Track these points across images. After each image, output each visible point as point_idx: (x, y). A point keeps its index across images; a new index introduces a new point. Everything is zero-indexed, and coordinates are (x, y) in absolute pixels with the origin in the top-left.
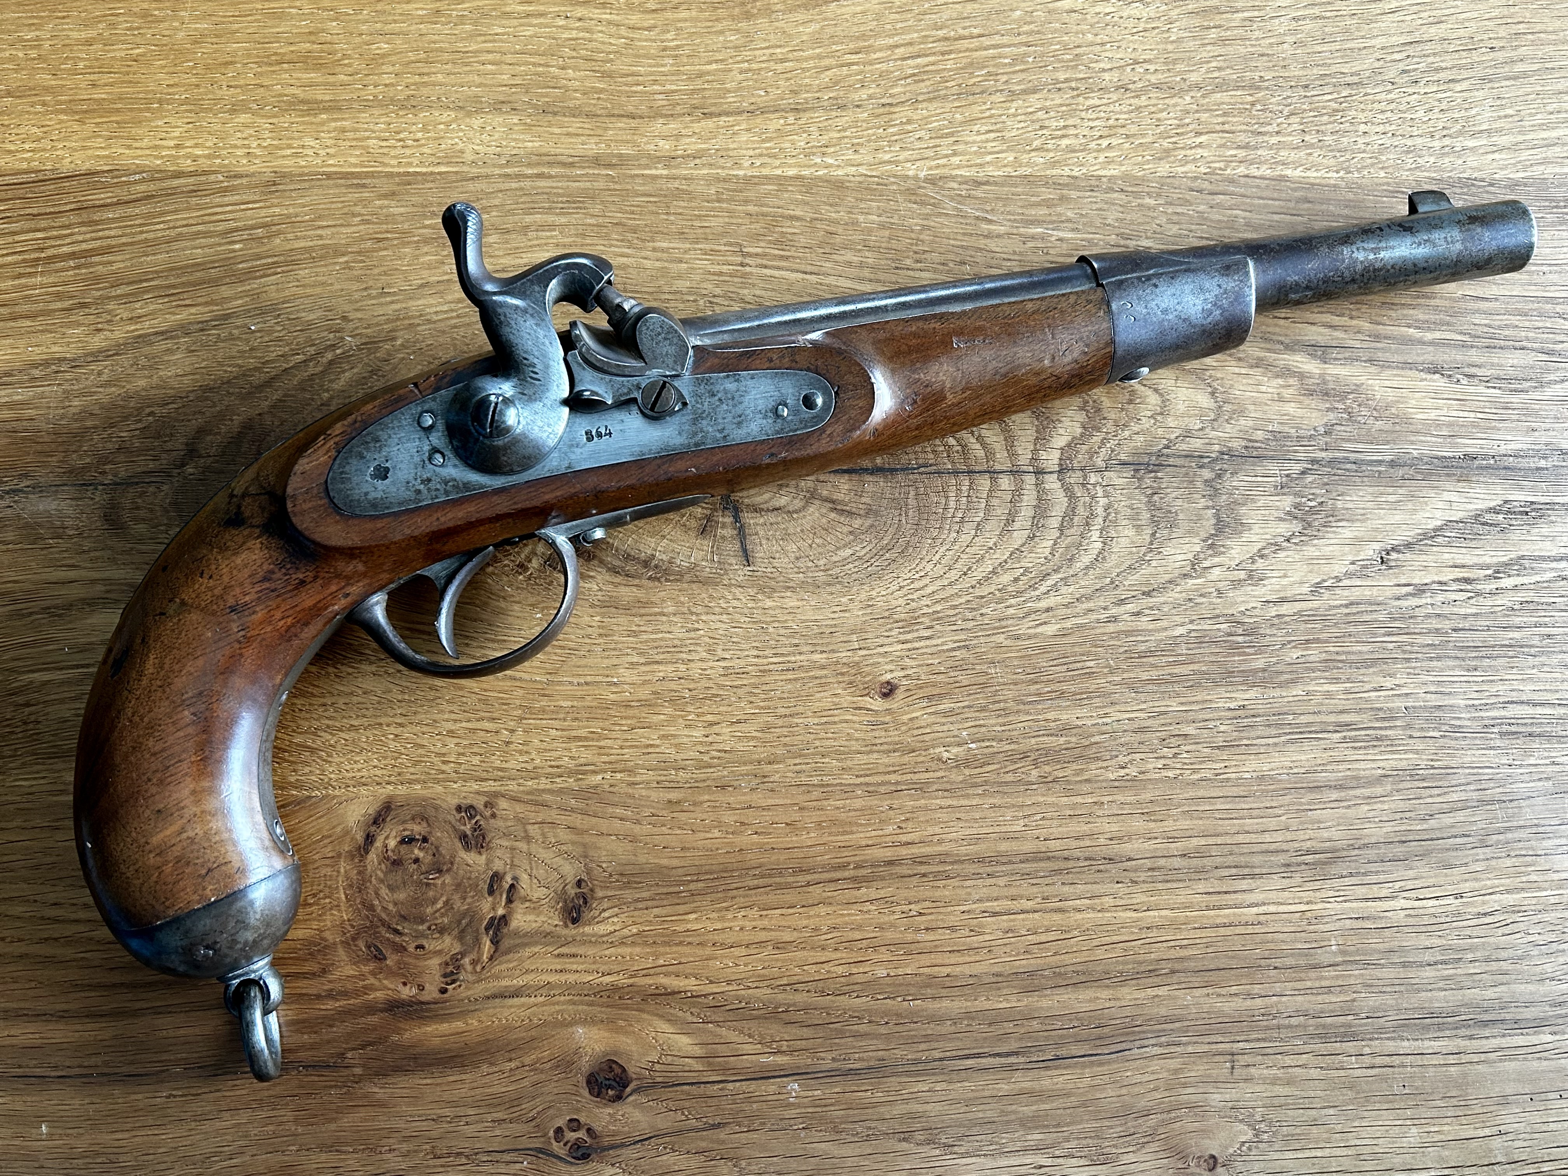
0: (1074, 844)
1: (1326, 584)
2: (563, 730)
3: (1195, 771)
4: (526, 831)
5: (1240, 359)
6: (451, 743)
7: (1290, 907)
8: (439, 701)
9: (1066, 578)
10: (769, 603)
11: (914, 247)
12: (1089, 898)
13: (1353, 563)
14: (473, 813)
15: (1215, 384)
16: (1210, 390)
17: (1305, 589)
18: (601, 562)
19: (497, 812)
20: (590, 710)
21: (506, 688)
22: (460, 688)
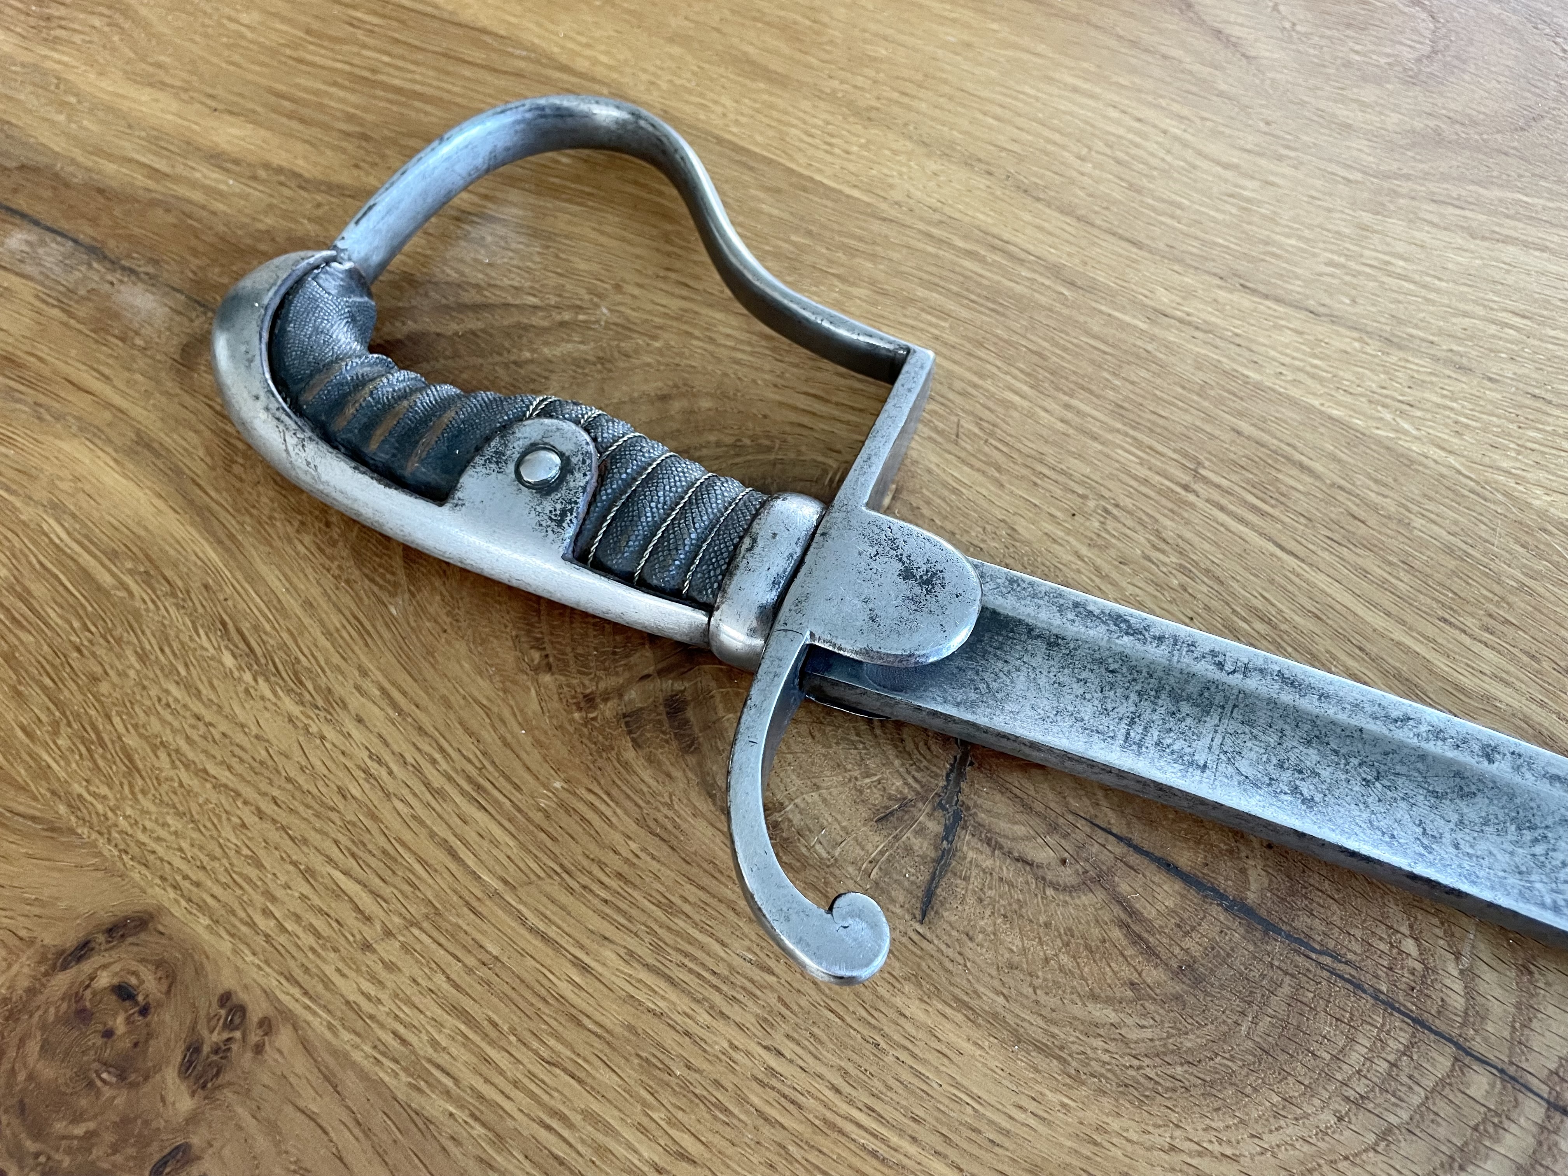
2: (457, 986)
4: (280, 1111)
6: (300, 886)
8: (334, 816)
10: (915, 1009)
11: (1492, 608)
14: (237, 1021)
18: (700, 765)
19: (267, 1047)
20: (516, 984)
21: (432, 862)
22: (374, 817)
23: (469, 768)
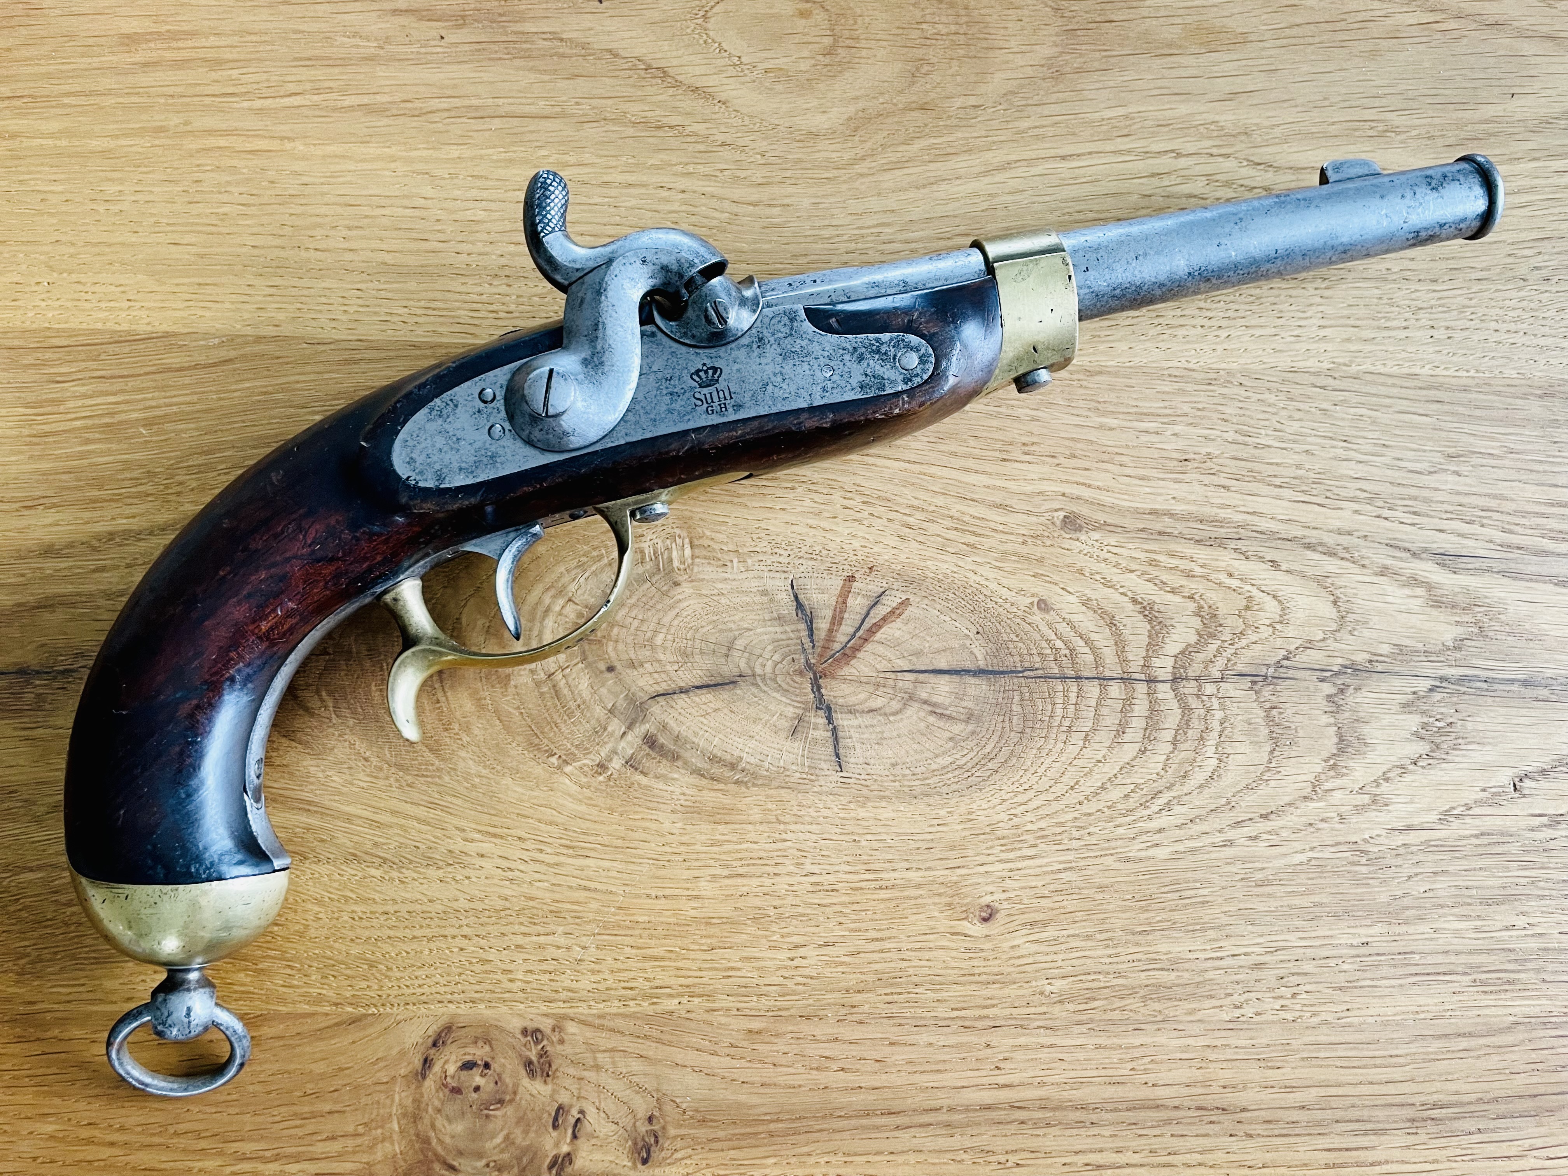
0: (1185, 1091)
1: (1455, 812)
2: (639, 948)
3: (1314, 1015)
4: (595, 1058)
5: (1363, 566)
6: (519, 957)
7: (1414, 1166)
8: (508, 912)
9: (1180, 796)
10: (862, 813)
12: (1200, 1153)
13: (1484, 790)
14: (540, 1037)
15: (1337, 592)
16: (1332, 598)
17: (1433, 817)
18: (686, 763)
19: (565, 1037)
20: (667, 927)
21: (580, 900)
22: (532, 899)
23: (563, 842)
